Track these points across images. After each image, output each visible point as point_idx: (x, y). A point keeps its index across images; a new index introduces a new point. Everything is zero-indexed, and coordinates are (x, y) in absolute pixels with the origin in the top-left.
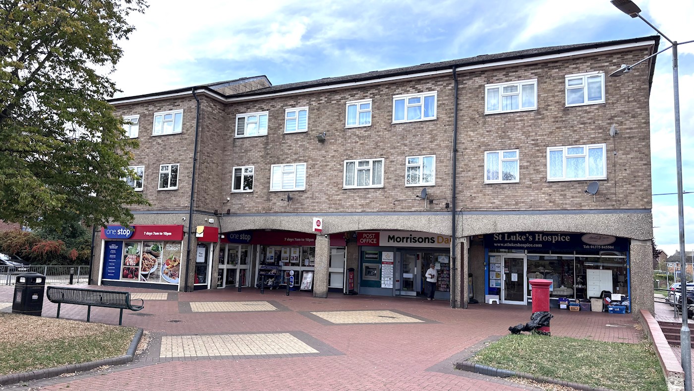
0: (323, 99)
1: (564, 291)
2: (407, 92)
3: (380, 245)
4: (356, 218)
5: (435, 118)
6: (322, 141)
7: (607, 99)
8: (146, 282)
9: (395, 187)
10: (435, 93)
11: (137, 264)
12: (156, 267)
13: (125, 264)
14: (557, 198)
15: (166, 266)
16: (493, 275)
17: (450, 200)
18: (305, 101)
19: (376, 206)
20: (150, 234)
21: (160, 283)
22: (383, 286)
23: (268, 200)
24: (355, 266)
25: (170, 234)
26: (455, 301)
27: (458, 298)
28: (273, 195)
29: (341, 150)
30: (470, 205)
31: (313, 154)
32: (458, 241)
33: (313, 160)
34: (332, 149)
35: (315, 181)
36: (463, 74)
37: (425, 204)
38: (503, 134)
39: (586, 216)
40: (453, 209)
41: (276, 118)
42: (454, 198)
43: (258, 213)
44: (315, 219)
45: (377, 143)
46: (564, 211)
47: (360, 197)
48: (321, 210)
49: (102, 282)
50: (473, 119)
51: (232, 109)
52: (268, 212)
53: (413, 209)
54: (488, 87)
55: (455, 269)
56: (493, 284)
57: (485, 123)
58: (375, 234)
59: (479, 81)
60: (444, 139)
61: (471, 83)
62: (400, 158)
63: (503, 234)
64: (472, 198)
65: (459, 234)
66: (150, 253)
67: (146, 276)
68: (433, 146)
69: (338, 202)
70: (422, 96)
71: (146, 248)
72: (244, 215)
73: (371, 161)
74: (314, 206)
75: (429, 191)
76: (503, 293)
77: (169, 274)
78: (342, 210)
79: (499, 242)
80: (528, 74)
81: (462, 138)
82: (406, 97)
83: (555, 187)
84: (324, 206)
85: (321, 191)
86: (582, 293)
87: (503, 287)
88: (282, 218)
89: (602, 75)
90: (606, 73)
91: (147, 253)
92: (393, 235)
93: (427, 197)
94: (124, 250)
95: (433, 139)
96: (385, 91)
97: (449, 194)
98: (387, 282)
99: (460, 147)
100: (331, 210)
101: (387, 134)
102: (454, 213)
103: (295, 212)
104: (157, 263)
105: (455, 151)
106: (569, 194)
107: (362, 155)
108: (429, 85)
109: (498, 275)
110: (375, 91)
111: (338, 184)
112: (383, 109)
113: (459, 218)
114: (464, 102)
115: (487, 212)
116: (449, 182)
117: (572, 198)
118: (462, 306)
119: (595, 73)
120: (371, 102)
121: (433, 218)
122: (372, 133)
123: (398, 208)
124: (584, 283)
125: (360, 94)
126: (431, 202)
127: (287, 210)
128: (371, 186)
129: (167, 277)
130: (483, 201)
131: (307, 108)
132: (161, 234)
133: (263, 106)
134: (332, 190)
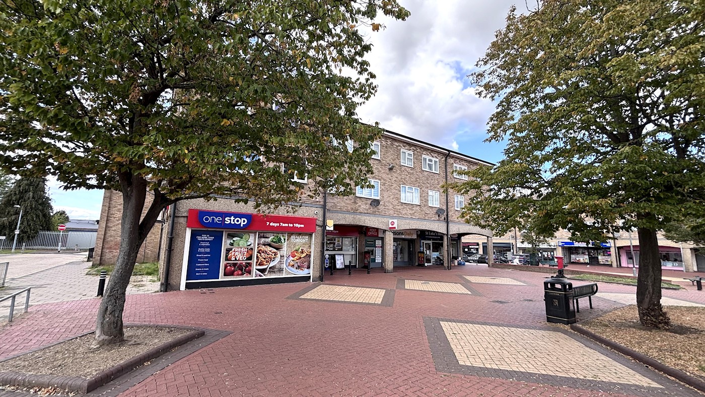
0: (389, 142)
2: (428, 155)
3: (379, 236)
4: (408, 221)
5: (438, 173)
6: (391, 169)
8: (264, 277)
10: (438, 160)
11: (250, 258)
12: (278, 259)
13: (227, 259)
15: (291, 258)
19: (417, 215)
20: (276, 225)
21: (284, 276)
22: (376, 261)
23: (355, 203)
25: (302, 226)
28: (358, 199)
29: (399, 178)
31: (384, 176)
33: (384, 180)
34: (395, 175)
35: (386, 194)
42: (447, 215)
43: (348, 212)
44: (390, 220)
45: (416, 178)
47: (410, 209)
48: (390, 214)
49: (188, 286)
52: (355, 212)
53: (433, 219)
54: (454, 165)
57: (455, 181)
61: (450, 161)
62: (426, 190)
64: (452, 216)
65: (449, 233)
66: (270, 245)
67: (263, 271)
68: (439, 187)
69: (398, 210)
70: (433, 159)
71: (263, 240)
72: (336, 212)
73: (413, 188)
74: (385, 211)
77: (296, 265)
78: (401, 215)
79: (427, 235)
80: (465, 164)
82: (427, 157)
84: (391, 212)
85: (389, 201)
88: (365, 217)
91: (264, 245)
94: (226, 243)
95: (439, 183)
96: (419, 150)
97: (445, 213)
100: (395, 215)
101: (421, 175)
103: (374, 214)
104: (279, 256)
105: (447, 192)
107: (409, 184)
108: (436, 155)
110: (414, 148)
111: (398, 199)
112: (418, 160)
115: (456, 223)
116: (445, 207)
120: (412, 154)
122: (414, 172)
123: (427, 218)
125: (408, 147)
127: (368, 212)
129: (294, 269)
130: (455, 218)
131: (379, 144)
132: (292, 225)
134: (396, 203)
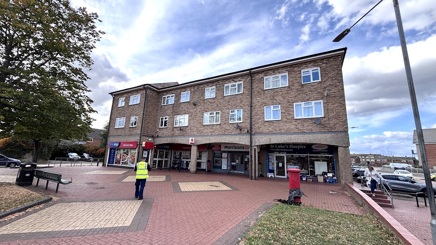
0: (196, 88)
1: (304, 171)
2: (230, 82)
3: (221, 150)
4: (208, 137)
5: (242, 92)
6: (195, 105)
7: (322, 79)
8: (123, 166)
9: (225, 124)
10: (242, 82)
11: (120, 158)
12: (127, 159)
13: (116, 158)
14: (300, 126)
15: (131, 159)
16: (270, 163)
17: (249, 129)
18: (189, 89)
19: (217, 132)
20: (125, 145)
21: (128, 166)
22: (222, 168)
23: (173, 131)
24: (211, 160)
25: (132, 145)
26: (251, 177)
27: (253, 175)
28: (175, 128)
29: (203, 108)
30: (258, 131)
31: (191, 111)
32: (253, 148)
33: (191, 113)
34: (199, 108)
35: (192, 122)
36: (254, 73)
37: (238, 131)
38: (273, 98)
39: (315, 135)
40: (250, 133)
41: (177, 97)
42: (251, 128)
43: (169, 136)
44: (190, 138)
45: (217, 105)
46: (303, 133)
47: (210, 128)
48: (194, 134)
49: (108, 165)
50: (259, 92)
51: (161, 94)
52: (173, 136)
53: (233, 133)
54: (265, 78)
55: (251, 161)
56: (271, 168)
57: (264, 94)
58: (219, 145)
59: (261, 75)
60: (246, 102)
61: (257, 77)
62: (227, 111)
63: (274, 144)
64: (259, 128)
65: (253, 145)
67: (123, 163)
68: (241, 105)
69: (201, 131)
70: (237, 84)
71: (124, 151)
72: (164, 137)
73: (215, 113)
74: (191, 133)
75: (240, 125)
76: (275, 172)
77: (131, 162)
78: (202, 134)
79: (272, 148)
80: (284, 71)
81: (254, 101)
82: (230, 85)
83: (298, 121)
85: (194, 126)
86: (313, 173)
87: (275, 169)
88: (178, 138)
89: (319, 68)
90: (321, 68)
91: (124, 153)
92: (227, 145)
93: (239, 128)
94: (116, 152)
95: (241, 102)
96: (221, 82)
97: (249, 126)
98: (224, 167)
99: (253, 105)
100: (198, 134)
101: (222, 101)
102: (251, 135)
103: (183, 135)
105: (251, 106)
106: (305, 125)
107: (211, 110)
108: (239, 79)
109: (273, 164)
110: (217, 83)
111: (201, 123)
112: (220, 90)
113: (253, 137)
114: (255, 85)
115: (266, 134)
116: (249, 121)
117: (307, 127)
118: (255, 179)
119: (315, 68)
120: (215, 88)
121: (242, 137)
122: (216, 100)
123: (226, 133)
124: (314, 168)
125: (211, 84)
126: (241, 130)
127: (180, 135)
128: (215, 123)
129: (131, 164)
130: (264, 129)
131: (189, 92)
132: (129, 145)
133: (173, 92)
134: (199, 126)
